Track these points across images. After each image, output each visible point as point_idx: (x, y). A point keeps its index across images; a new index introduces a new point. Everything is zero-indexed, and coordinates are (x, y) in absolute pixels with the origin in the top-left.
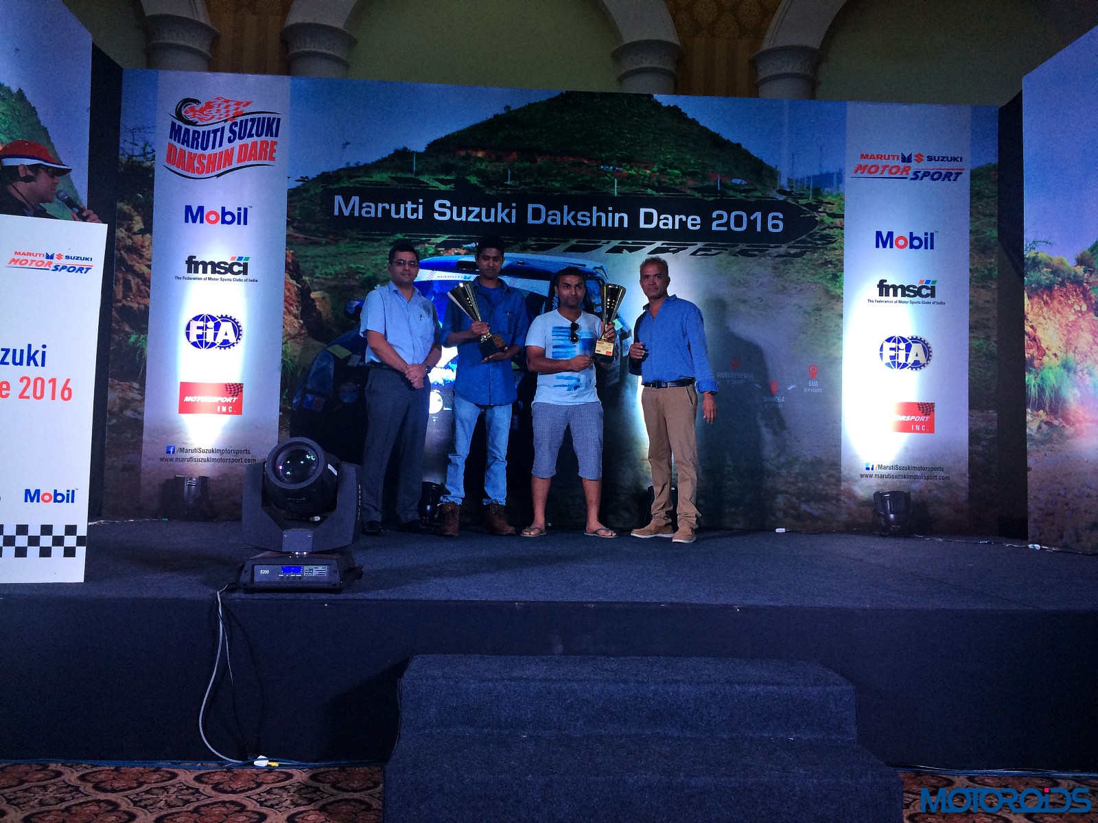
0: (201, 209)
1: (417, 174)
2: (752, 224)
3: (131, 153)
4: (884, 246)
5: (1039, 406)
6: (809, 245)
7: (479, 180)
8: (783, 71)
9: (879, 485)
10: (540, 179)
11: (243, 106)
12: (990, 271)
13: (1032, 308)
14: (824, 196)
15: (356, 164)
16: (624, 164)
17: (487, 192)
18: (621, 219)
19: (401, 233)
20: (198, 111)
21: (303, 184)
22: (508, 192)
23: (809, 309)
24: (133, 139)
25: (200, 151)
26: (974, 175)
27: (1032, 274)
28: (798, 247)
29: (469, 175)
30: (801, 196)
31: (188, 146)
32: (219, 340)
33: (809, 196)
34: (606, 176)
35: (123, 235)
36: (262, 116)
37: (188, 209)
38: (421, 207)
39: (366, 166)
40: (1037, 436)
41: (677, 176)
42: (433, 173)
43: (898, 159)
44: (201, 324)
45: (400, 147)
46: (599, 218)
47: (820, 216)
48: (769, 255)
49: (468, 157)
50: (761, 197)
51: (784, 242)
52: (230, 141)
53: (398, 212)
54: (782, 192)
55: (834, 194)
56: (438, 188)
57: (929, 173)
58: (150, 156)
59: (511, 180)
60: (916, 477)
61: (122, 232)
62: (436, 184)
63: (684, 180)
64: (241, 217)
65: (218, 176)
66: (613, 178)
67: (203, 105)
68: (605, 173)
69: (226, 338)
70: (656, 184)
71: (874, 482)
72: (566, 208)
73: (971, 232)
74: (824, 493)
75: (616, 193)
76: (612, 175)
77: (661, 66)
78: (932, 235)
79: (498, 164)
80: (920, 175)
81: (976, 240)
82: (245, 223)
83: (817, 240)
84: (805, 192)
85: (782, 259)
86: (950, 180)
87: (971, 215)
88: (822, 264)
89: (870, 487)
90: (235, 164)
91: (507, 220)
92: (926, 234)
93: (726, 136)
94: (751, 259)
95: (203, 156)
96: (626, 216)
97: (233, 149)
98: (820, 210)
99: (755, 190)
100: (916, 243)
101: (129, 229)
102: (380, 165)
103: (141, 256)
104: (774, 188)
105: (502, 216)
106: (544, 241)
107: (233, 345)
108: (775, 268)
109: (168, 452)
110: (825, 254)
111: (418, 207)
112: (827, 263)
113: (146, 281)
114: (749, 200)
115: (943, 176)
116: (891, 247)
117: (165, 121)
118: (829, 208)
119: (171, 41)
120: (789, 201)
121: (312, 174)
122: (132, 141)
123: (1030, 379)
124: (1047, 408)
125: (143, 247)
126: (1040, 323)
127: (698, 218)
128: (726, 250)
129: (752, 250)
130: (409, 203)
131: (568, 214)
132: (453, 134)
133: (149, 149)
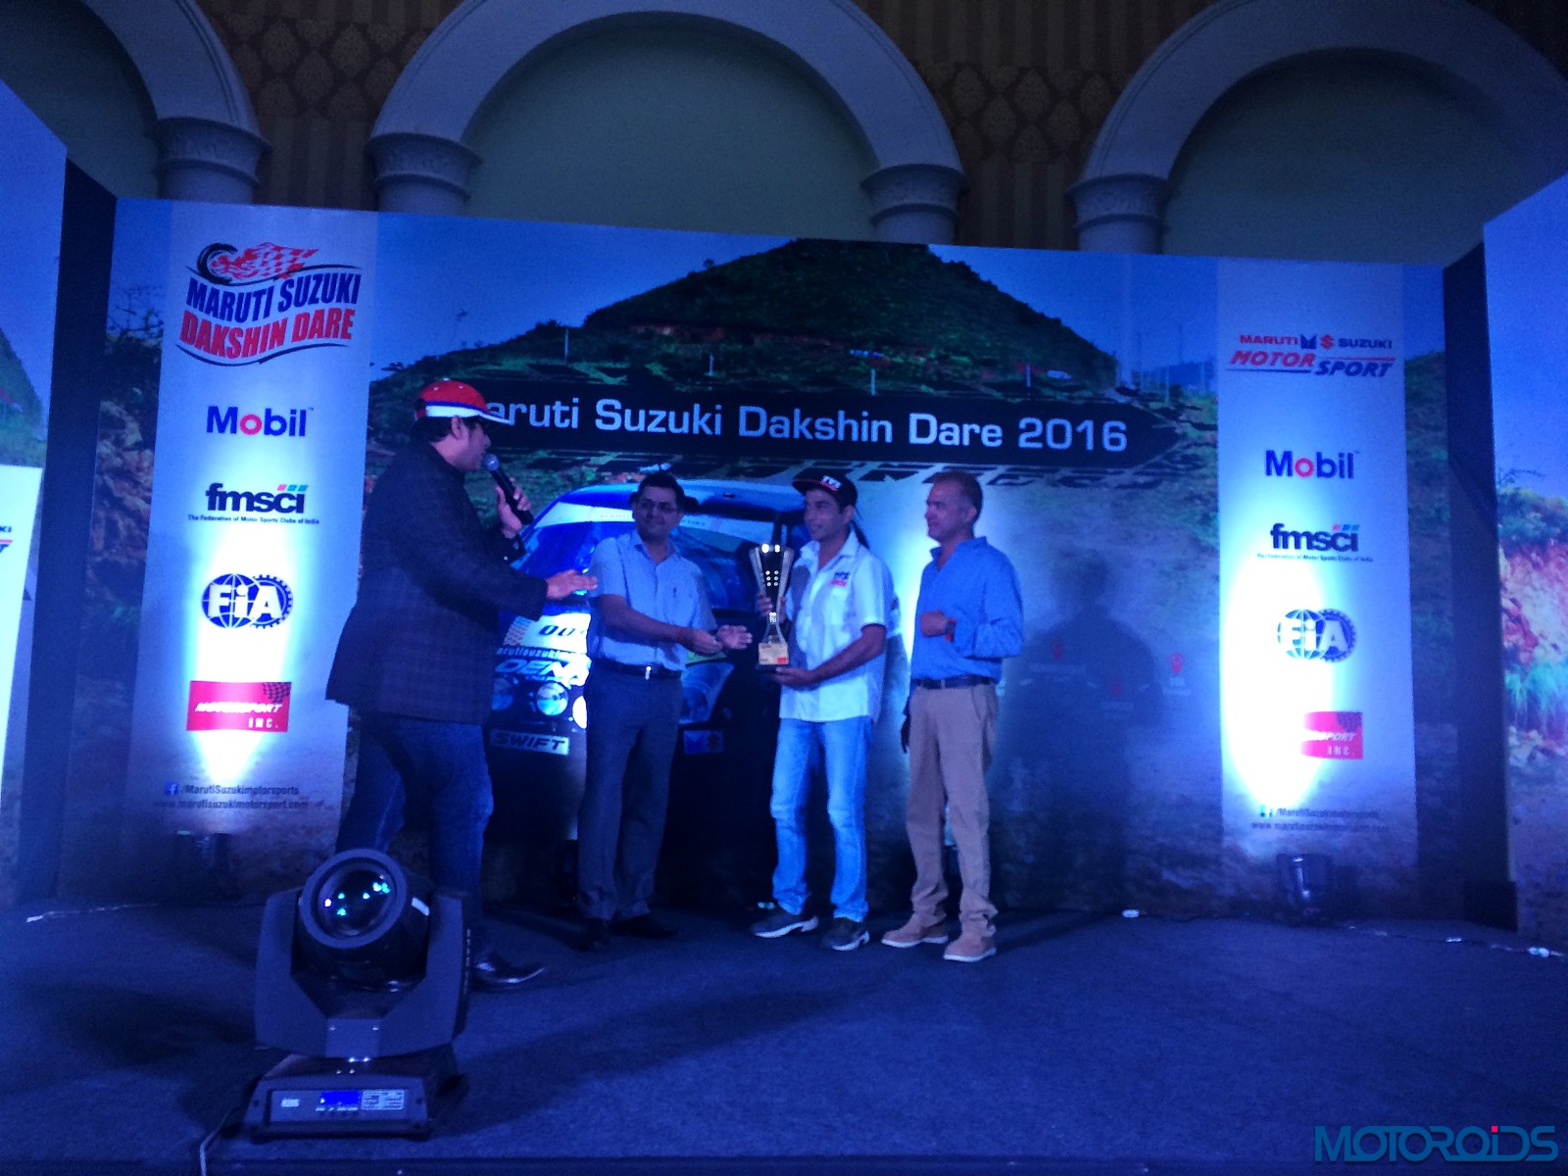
0: (233, 412)
1: (572, 359)
2: (1078, 438)
3: (124, 325)
4: (1279, 473)
5: (1530, 722)
6: (1168, 470)
7: (666, 369)
8: (1115, 211)
9: (1280, 840)
10: (758, 369)
11: (306, 256)
12: (1438, 511)
13: (1513, 573)
14: (1187, 398)
15: (476, 345)
16: (886, 348)
17: (677, 388)
18: (882, 429)
19: (544, 448)
20: (233, 264)
21: (393, 376)
22: (710, 388)
23: (1168, 568)
24: (130, 305)
25: (233, 324)
26: (1412, 368)
27: (1511, 519)
28: (1147, 474)
29: (650, 362)
30: (1152, 397)
31: (215, 315)
32: (255, 615)
33: (1164, 396)
34: (856, 364)
35: (109, 451)
36: (332, 271)
37: (213, 411)
38: (575, 410)
39: (491, 348)
40: (1529, 771)
41: (965, 366)
42: (594, 358)
43: (1296, 342)
44: (227, 588)
45: (545, 319)
46: (848, 428)
47: (1182, 427)
48: (1106, 485)
49: (649, 335)
50: (1091, 398)
51: (1129, 467)
52: (282, 308)
53: (540, 417)
54: (1123, 390)
55: (1202, 393)
56: (601, 380)
57: (1342, 363)
58: (155, 330)
59: (714, 370)
60: (1337, 828)
61: (107, 447)
62: (600, 375)
63: (976, 372)
64: (295, 425)
65: (261, 361)
66: (868, 367)
67: (240, 253)
68: (856, 361)
69: (266, 611)
70: (935, 378)
71: (1272, 835)
72: (797, 412)
73: (1408, 452)
74: (1198, 852)
75: (873, 392)
76: (868, 363)
77: (936, 202)
78: (1350, 457)
79: (694, 346)
80: (1329, 367)
81: (1417, 465)
82: (302, 433)
83: (1179, 462)
84: (1158, 392)
85: (1123, 493)
86: (1374, 375)
87: (1408, 427)
88: (1186, 499)
89: (1269, 843)
90: (288, 344)
91: (708, 431)
92: (1341, 455)
93: (1037, 308)
94: (1078, 491)
95: (239, 332)
96: (888, 426)
97: (285, 321)
98: (1181, 418)
99: (1084, 387)
100: (1326, 468)
101: (118, 442)
102: (512, 347)
103: (136, 484)
104: (1112, 385)
105: (700, 423)
106: (764, 462)
107: (277, 621)
108: (1115, 505)
109: (168, 792)
110: (1191, 485)
111: (571, 411)
112: (1192, 498)
113: (142, 521)
114: (1073, 402)
115: (1364, 367)
116: (1290, 474)
117: (180, 278)
118: (1195, 416)
119: (195, 156)
120: (1136, 404)
121: (408, 361)
122: (127, 308)
123: (1512, 680)
124: (1544, 728)
125: (139, 469)
126: (1526, 596)
127: (998, 429)
128: (1042, 477)
129: (1078, 478)
130: (558, 403)
131: (801, 421)
132: (626, 301)
133: (153, 320)
